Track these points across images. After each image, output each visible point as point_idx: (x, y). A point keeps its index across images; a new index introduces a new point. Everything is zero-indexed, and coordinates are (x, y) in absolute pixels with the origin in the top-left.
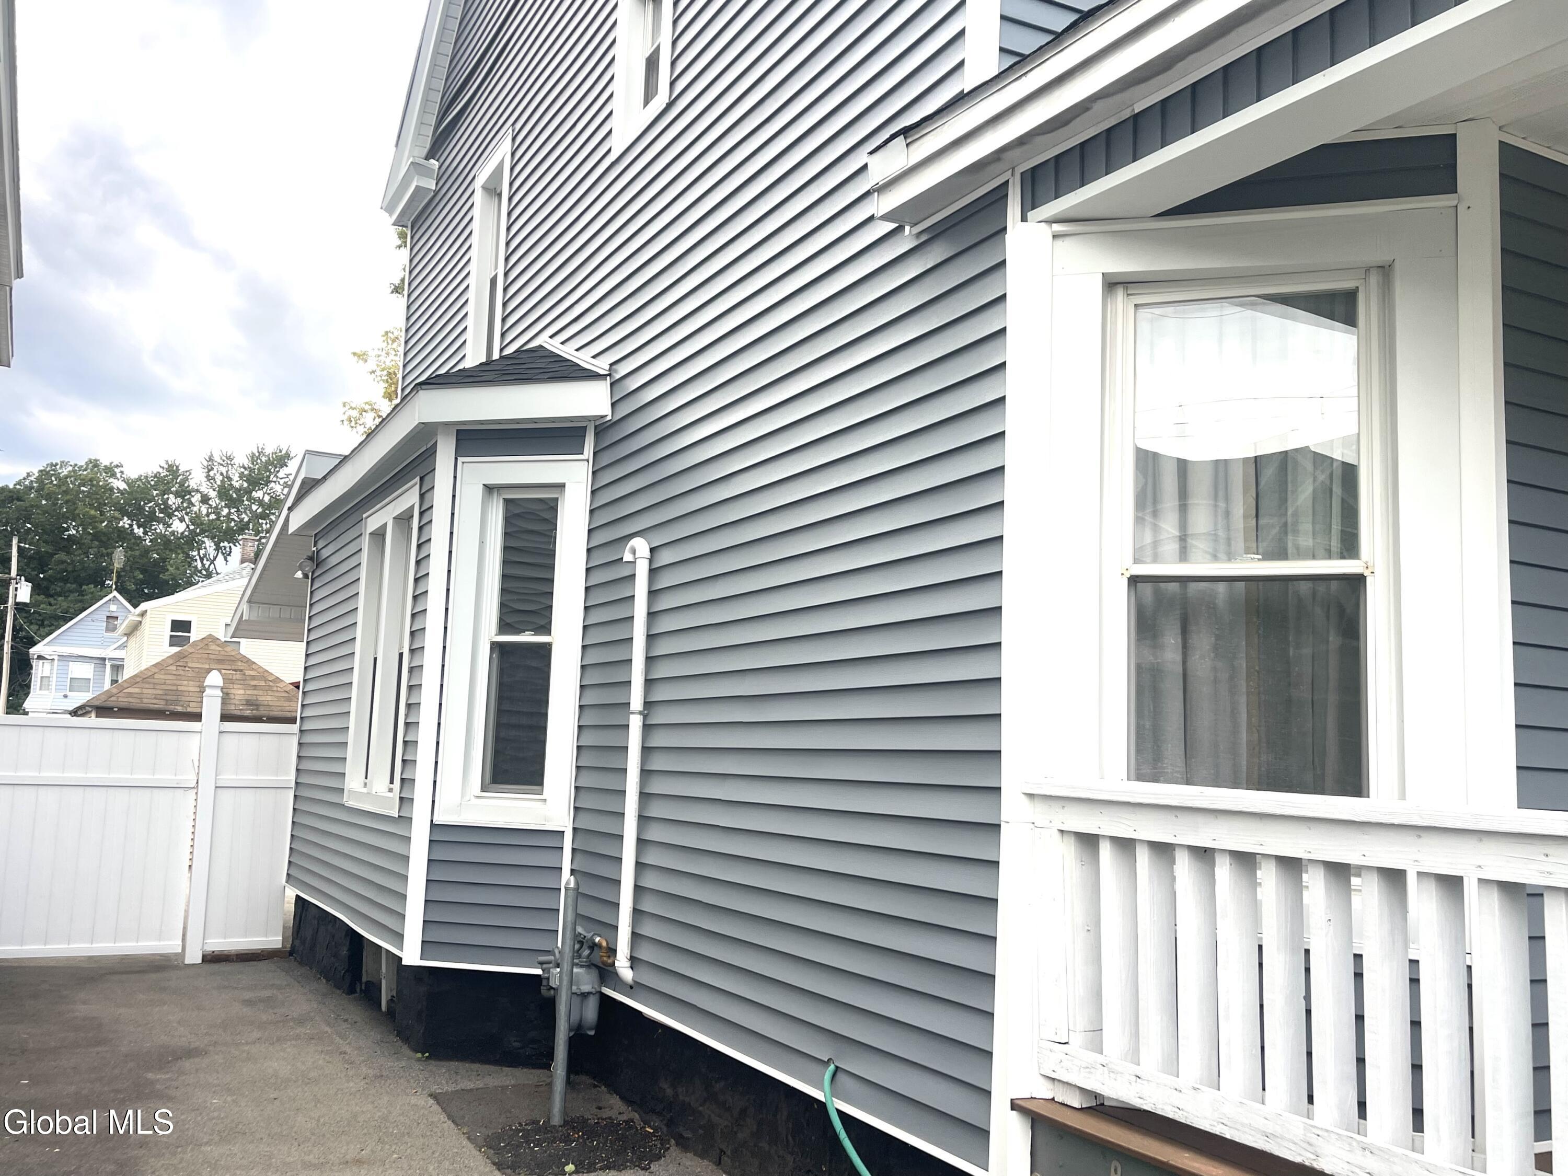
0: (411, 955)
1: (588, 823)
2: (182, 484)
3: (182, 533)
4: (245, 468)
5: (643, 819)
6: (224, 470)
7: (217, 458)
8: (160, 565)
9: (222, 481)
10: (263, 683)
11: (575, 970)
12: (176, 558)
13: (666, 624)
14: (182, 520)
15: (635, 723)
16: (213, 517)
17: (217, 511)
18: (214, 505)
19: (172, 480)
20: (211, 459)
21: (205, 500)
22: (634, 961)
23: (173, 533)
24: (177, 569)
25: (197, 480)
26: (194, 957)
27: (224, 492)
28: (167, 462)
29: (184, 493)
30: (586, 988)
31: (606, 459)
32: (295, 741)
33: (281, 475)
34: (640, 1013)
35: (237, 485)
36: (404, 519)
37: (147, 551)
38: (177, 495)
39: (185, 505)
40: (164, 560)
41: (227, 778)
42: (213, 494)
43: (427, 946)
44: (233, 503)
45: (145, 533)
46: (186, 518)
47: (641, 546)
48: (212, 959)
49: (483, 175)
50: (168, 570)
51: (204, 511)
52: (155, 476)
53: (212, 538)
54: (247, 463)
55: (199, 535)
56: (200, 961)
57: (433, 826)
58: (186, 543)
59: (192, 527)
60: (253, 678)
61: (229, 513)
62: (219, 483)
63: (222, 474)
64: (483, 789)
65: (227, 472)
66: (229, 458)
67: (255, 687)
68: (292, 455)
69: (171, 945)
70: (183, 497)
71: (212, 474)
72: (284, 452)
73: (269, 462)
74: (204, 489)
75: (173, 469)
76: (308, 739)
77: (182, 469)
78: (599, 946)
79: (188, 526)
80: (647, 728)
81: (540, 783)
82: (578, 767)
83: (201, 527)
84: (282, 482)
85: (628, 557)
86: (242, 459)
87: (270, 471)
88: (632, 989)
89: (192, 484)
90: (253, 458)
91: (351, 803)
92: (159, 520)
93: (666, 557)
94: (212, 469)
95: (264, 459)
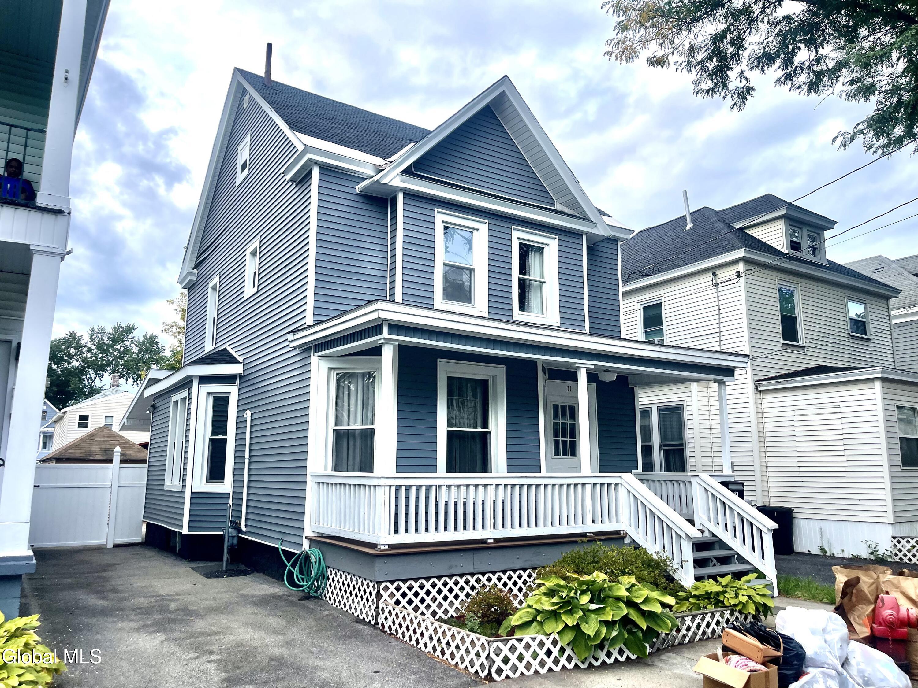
0: (185, 531)
1: (236, 490)
2: (77, 343)
3: (78, 367)
4: (111, 334)
5: (249, 487)
6: (100, 335)
7: (96, 330)
8: (66, 384)
9: (99, 341)
10: (128, 446)
11: (230, 530)
12: (74, 380)
13: (255, 435)
14: (77, 361)
15: (247, 461)
16: (94, 358)
17: (96, 355)
18: (94, 352)
19: (73, 340)
20: (93, 330)
21: (89, 350)
22: (246, 526)
23: (73, 367)
24: (75, 385)
25: (86, 340)
26: (110, 545)
27: (99, 346)
28: (70, 332)
29: (79, 347)
30: (234, 535)
31: (242, 386)
32: (146, 470)
33: (129, 337)
34: (247, 539)
35: (107, 343)
36: (184, 399)
37: (59, 376)
38: (75, 348)
39: (79, 353)
40: (69, 381)
41: (122, 483)
42: (94, 347)
43: (190, 528)
44: (103, 351)
45: (58, 367)
46: (80, 360)
47: (248, 413)
48: (116, 546)
49: (210, 285)
50: (70, 386)
51: (89, 356)
52: (63, 339)
53: (94, 370)
54: (111, 332)
55: (86, 368)
56: (112, 547)
57: (192, 493)
58: (79, 372)
59: (83, 364)
60: (124, 443)
61: (102, 357)
62: (97, 341)
63: (99, 337)
64: (207, 482)
65: (101, 336)
66: (103, 330)
67: (124, 448)
68: (135, 327)
69: (102, 541)
70: (78, 349)
71: (93, 337)
72: (131, 326)
73: (123, 331)
74: (89, 345)
75: (73, 335)
76: (151, 469)
77: (78, 335)
78: (237, 522)
79: (80, 364)
80: (250, 463)
81: (223, 479)
82: (234, 475)
83: (87, 364)
84: (130, 340)
85: (245, 416)
86: (109, 329)
87: (124, 335)
88: (245, 533)
89: (83, 342)
90: (115, 329)
91: (166, 489)
92: (66, 361)
93: (255, 416)
94: (94, 335)
95: (121, 330)
